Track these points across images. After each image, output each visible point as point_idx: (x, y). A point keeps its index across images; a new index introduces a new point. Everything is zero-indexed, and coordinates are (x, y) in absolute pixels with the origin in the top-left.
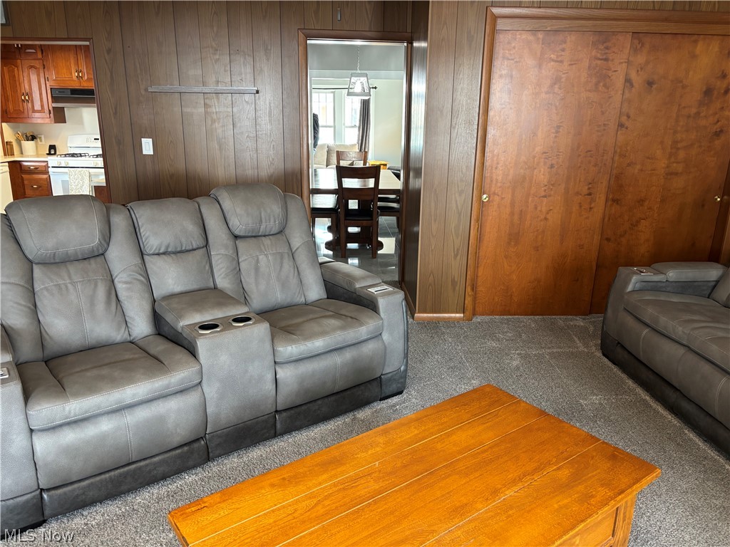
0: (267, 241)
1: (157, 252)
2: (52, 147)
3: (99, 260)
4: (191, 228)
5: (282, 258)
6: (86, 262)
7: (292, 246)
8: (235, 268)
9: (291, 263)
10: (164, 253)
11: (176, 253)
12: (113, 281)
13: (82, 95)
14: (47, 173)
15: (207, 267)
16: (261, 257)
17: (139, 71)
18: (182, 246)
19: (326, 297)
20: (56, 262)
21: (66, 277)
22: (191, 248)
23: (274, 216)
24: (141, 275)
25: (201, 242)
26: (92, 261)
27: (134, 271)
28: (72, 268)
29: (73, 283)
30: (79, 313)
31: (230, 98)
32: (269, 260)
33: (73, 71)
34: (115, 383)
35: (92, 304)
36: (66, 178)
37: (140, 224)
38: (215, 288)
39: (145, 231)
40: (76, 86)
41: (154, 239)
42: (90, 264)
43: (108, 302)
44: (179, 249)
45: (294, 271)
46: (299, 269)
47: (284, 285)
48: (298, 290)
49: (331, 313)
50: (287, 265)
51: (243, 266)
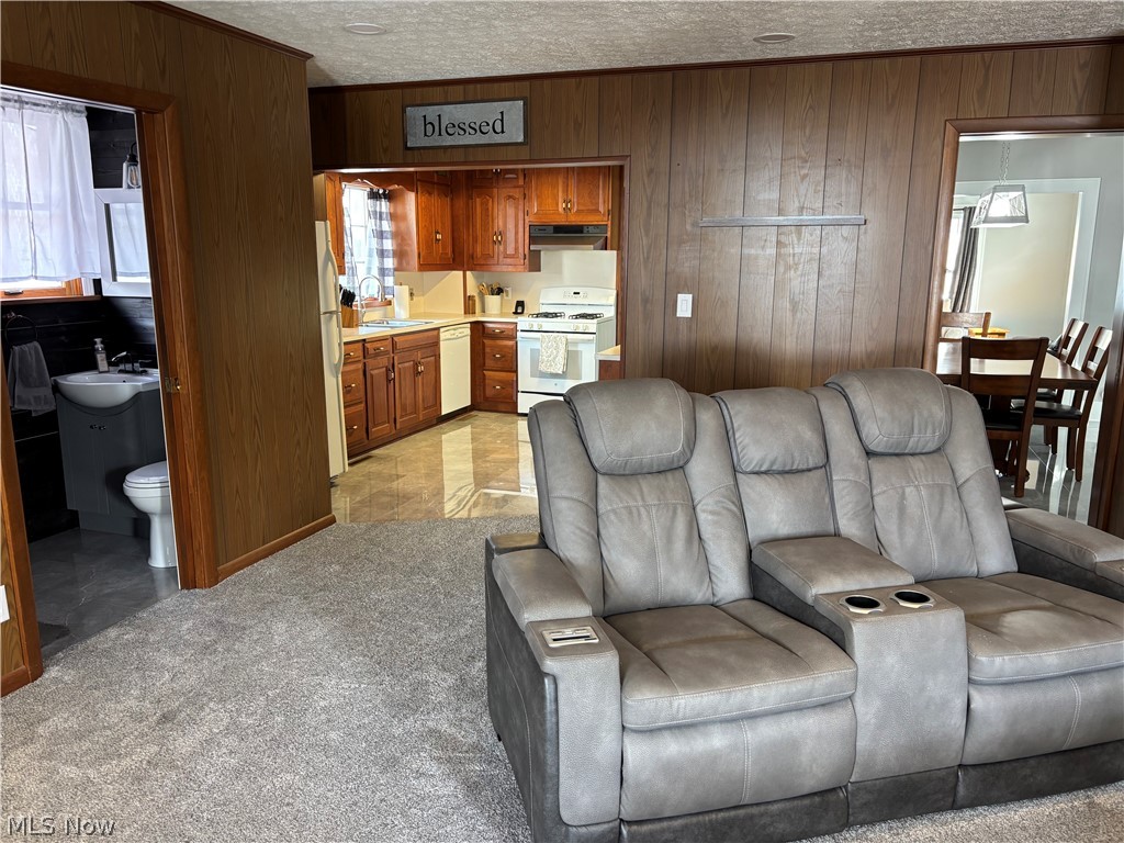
0: (917, 464)
1: (757, 469)
2: (520, 304)
3: (678, 474)
4: (809, 435)
5: (942, 494)
6: (661, 476)
7: (957, 474)
8: (868, 505)
9: (957, 504)
10: (766, 473)
11: (785, 473)
12: (694, 508)
13: (570, 234)
14: (514, 338)
15: (827, 500)
16: (908, 490)
17: (688, 198)
18: (793, 463)
19: (1016, 569)
20: (626, 475)
21: (639, 498)
22: (805, 467)
23: (933, 424)
24: (733, 503)
25: (820, 460)
26: (669, 475)
27: (724, 497)
28: (646, 484)
29: (646, 506)
30: (652, 554)
31: (819, 232)
32: (921, 497)
33: (560, 200)
34: (736, 674)
35: (669, 539)
36: (537, 346)
37: (735, 425)
38: (837, 534)
39: (743, 437)
40: (562, 221)
41: (755, 447)
42: (667, 480)
43: (689, 540)
44: (787, 468)
45: (962, 517)
46: (969, 515)
47: (945, 540)
48: (968, 552)
49: (1047, 604)
50: (951, 508)
51: (879, 502)
